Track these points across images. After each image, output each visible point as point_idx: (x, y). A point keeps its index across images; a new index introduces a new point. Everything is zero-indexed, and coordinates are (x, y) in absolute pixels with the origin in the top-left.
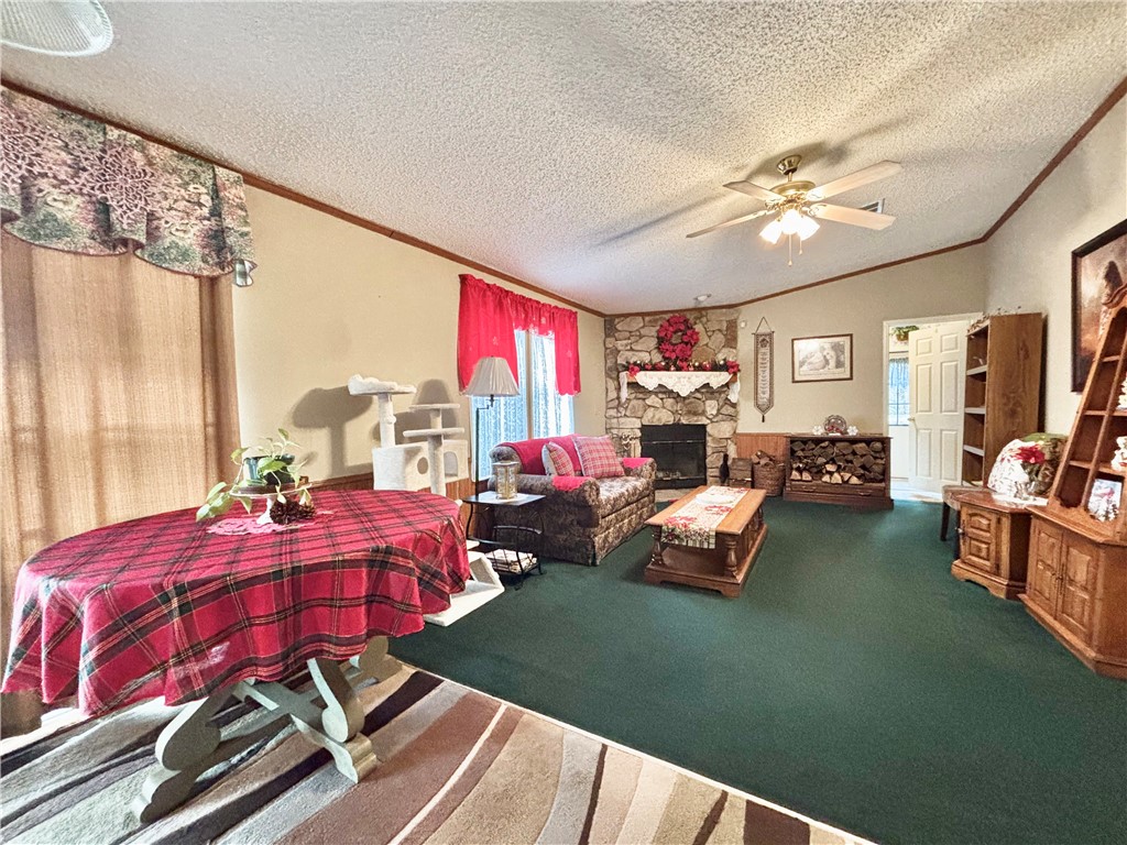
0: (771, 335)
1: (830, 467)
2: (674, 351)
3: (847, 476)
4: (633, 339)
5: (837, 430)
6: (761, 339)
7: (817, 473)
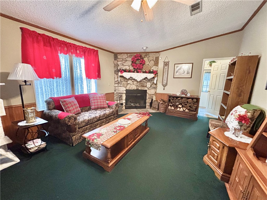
0: (168, 62)
1: (180, 106)
2: (136, 66)
3: (185, 109)
4: (124, 61)
5: (184, 94)
6: (165, 63)
7: (176, 107)
